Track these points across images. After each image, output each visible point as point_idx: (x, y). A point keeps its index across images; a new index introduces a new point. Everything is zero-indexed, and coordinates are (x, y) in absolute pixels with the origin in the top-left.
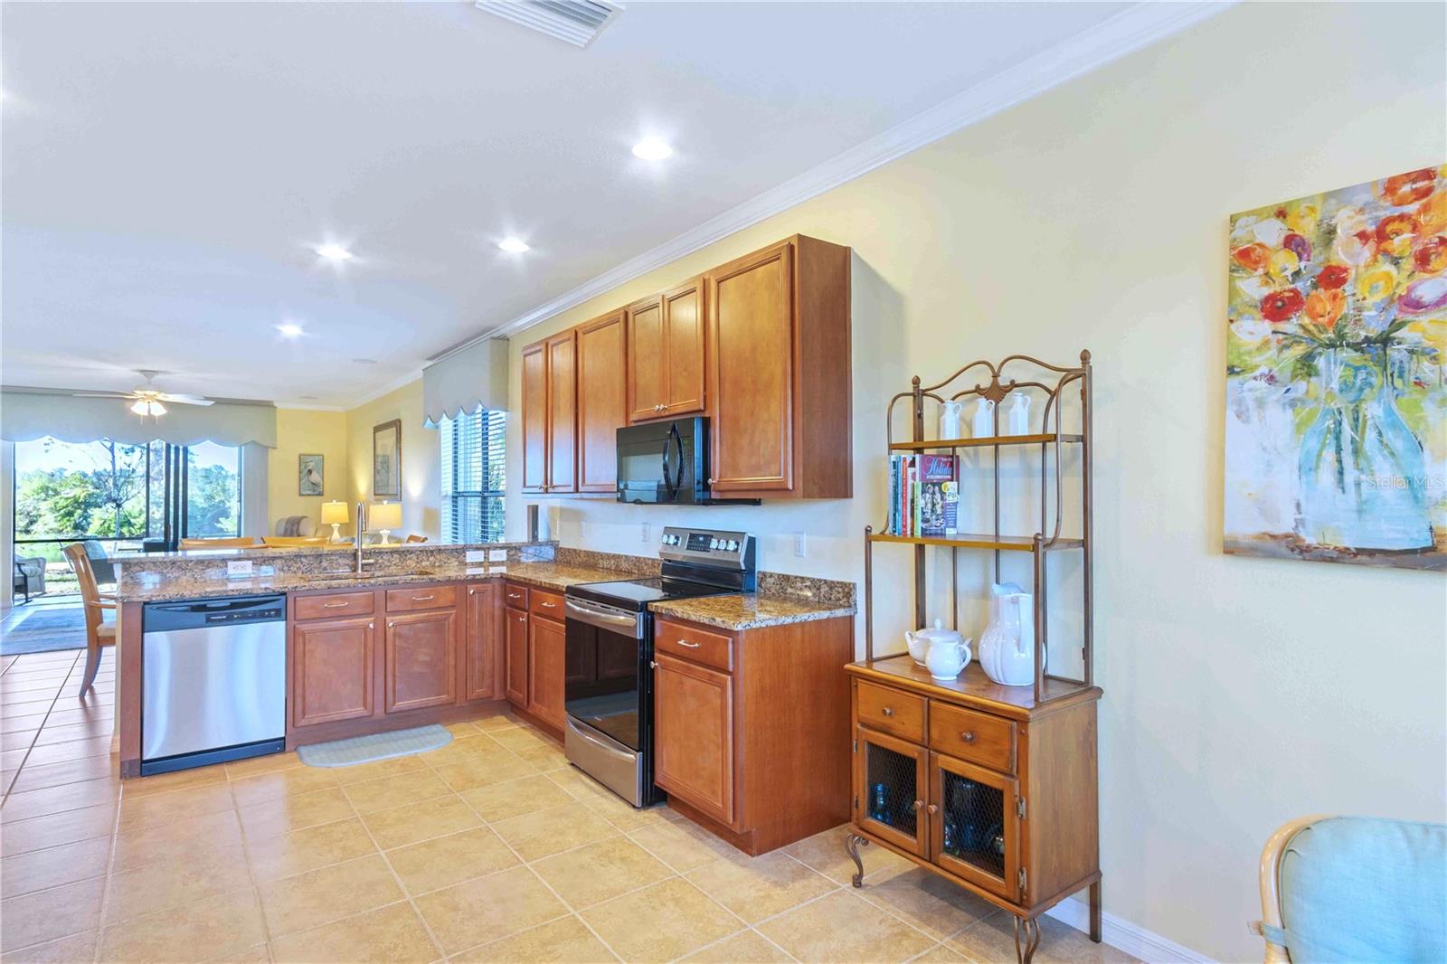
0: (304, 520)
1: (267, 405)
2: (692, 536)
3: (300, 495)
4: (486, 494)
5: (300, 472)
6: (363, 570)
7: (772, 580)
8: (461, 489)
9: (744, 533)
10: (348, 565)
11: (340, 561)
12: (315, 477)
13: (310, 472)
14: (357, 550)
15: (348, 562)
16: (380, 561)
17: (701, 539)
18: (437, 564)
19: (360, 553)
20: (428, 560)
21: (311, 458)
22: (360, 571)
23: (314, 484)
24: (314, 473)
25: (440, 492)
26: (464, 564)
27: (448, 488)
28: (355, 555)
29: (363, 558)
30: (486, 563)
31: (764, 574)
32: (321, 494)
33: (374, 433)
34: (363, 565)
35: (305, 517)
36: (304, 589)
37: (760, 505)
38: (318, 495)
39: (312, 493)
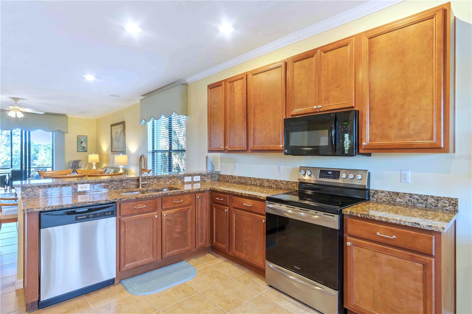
0: (80, 161)
3: (78, 151)
4: (171, 151)
5: (78, 143)
6: (142, 187)
7: (384, 194)
9: (367, 170)
10: (135, 185)
11: (131, 183)
12: (84, 144)
13: (82, 142)
14: (139, 177)
15: (134, 183)
16: (149, 182)
17: (330, 173)
18: (172, 183)
19: (141, 179)
21: (82, 137)
22: (141, 188)
23: (83, 147)
24: (83, 143)
26: (183, 183)
27: (150, 149)
28: (138, 180)
29: (142, 181)
30: (192, 183)
31: (377, 192)
32: (86, 151)
33: (111, 127)
34: (142, 184)
35: (81, 160)
36: (125, 199)
37: (371, 156)
38: (85, 151)
39: (82, 151)
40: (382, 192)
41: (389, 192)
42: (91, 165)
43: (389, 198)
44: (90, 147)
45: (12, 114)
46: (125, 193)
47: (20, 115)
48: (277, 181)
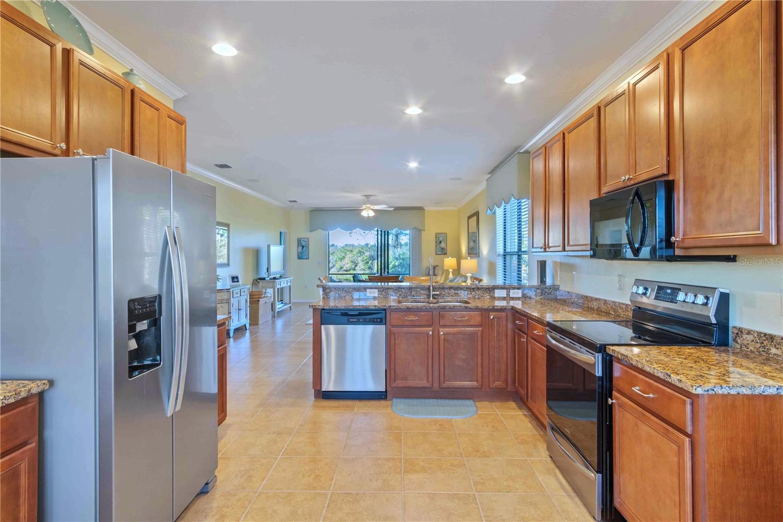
0: (437, 267)
1: (420, 209)
2: (660, 288)
3: (436, 254)
4: (520, 253)
5: (436, 242)
6: (433, 298)
7: (750, 337)
8: (508, 250)
9: (716, 288)
10: (426, 294)
11: (421, 291)
12: (443, 245)
13: (440, 242)
14: (430, 286)
15: (425, 292)
16: (443, 293)
17: (669, 291)
18: (476, 297)
19: (431, 288)
20: (471, 294)
21: (441, 235)
22: (431, 299)
23: (442, 248)
24: (442, 243)
25: (496, 252)
26: (494, 298)
27: (500, 250)
28: (429, 288)
29: (433, 291)
30: (508, 298)
31: (740, 330)
32: (446, 254)
33: (468, 220)
34: (433, 295)
35: (437, 266)
36: (394, 307)
37: (736, 261)
38: (444, 254)
39: (441, 253)
40: (749, 332)
41: (759, 333)
42: (447, 272)
43: (759, 345)
44: (450, 249)
45: (364, 214)
46: (411, 302)
47: (372, 214)
48: (615, 303)
